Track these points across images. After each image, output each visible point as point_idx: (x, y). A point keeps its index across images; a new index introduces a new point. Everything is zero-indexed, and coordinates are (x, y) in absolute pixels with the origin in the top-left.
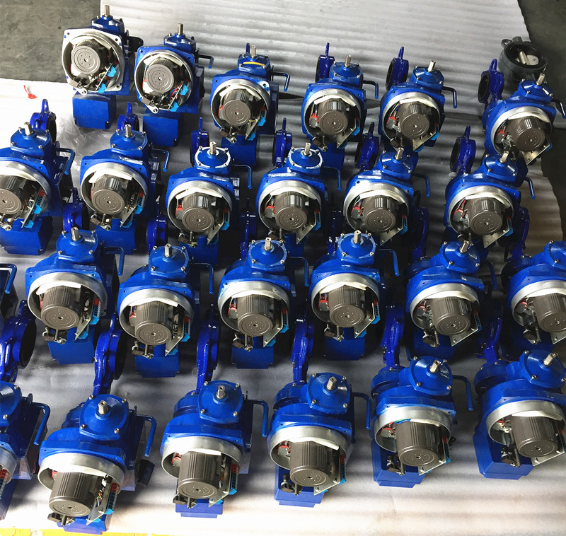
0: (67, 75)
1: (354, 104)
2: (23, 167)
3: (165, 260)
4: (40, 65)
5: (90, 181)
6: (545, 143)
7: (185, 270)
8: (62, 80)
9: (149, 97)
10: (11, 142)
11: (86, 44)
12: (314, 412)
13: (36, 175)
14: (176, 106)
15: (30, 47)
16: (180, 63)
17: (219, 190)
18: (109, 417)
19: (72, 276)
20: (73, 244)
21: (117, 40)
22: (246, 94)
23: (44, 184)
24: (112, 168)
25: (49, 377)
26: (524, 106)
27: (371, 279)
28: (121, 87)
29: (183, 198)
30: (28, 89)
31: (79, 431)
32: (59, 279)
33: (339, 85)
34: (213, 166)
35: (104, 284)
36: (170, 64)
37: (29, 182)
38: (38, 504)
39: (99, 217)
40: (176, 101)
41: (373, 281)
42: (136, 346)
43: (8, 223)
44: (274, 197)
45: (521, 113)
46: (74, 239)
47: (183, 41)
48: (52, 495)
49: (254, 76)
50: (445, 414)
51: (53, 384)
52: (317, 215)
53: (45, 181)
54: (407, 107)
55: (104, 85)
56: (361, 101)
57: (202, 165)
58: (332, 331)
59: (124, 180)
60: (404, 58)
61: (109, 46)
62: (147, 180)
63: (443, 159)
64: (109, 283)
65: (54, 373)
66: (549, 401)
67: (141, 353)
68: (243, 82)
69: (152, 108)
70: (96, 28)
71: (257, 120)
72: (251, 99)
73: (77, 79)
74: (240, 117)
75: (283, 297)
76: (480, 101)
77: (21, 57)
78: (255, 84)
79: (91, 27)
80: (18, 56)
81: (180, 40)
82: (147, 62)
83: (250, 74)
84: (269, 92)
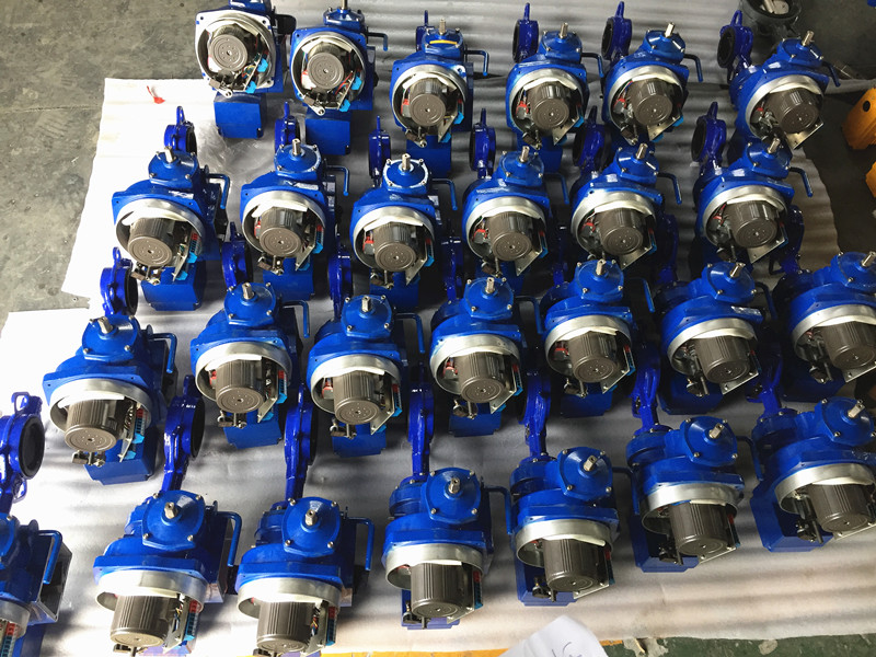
0: (203, 71)
1: (575, 87)
2: (167, 205)
3: (363, 316)
4: (163, 57)
5: (253, 215)
6: (818, 122)
7: (389, 328)
8: (194, 75)
9: (312, 94)
10: (150, 172)
11: (226, 31)
12: (569, 500)
13: (183, 213)
14: (348, 104)
15: (147, 34)
16: (349, 47)
17: (416, 214)
18: (319, 527)
19: (248, 346)
20: (245, 304)
21: (264, 22)
22: (436, 84)
23: (195, 222)
24: (280, 198)
25: (225, 466)
26: (790, 74)
27: (621, 319)
28: (272, 82)
29: (372, 230)
30: (153, 91)
31: (283, 548)
32: (234, 351)
33: (552, 62)
34: (406, 185)
35: (288, 350)
36: (336, 51)
37: (178, 223)
38: (233, 628)
39: (269, 260)
40: (347, 98)
41: (624, 322)
42: (335, 425)
43: (156, 276)
44: (485, 219)
45: (785, 85)
46: (246, 297)
47: (348, 18)
48: (260, 632)
49: (444, 60)
50: (731, 489)
51: (231, 474)
52: (542, 239)
53: (196, 219)
54: (641, 85)
55: (253, 83)
56: (582, 82)
57: (394, 185)
58: (574, 388)
59: (297, 212)
60: (625, 16)
61: (255, 32)
62: (324, 207)
63: (681, 145)
64: (293, 349)
65: (231, 459)
66: (855, 463)
67: (342, 434)
68: (431, 68)
69: (317, 110)
70: (236, 8)
71: (453, 117)
72: (445, 91)
73: (218, 77)
74: (431, 114)
75: (512, 350)
76: (721, 64)
77: (138, 47)
78: (447, 69)
79: (229, 7)
80: (133, 47)
81: (344, 16)
82: (306, 50)
83: (440, 57)
84: (465, 79)
